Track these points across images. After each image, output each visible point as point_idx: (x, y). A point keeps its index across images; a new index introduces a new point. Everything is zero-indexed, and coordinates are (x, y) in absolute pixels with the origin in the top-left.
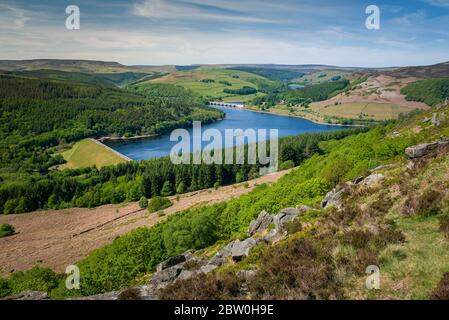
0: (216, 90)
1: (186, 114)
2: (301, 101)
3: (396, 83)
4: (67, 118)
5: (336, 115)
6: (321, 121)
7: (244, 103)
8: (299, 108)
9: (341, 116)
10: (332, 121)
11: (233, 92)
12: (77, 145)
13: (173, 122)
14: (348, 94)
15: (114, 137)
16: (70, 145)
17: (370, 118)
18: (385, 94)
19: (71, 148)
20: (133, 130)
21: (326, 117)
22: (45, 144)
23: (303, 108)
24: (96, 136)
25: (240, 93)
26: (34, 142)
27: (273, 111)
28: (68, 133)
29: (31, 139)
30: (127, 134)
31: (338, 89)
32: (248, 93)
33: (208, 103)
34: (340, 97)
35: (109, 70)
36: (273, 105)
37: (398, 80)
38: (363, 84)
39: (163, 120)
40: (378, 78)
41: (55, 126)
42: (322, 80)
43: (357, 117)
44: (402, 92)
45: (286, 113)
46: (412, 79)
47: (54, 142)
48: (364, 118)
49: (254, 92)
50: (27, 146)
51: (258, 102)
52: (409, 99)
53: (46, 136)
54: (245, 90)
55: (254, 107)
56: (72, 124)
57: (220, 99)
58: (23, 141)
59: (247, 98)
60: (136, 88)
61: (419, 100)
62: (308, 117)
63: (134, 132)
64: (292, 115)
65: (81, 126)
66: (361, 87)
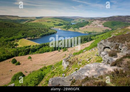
0: (52, 25)
1: (47, 31)
2: (77, 27)
3: (101, 22)
4: (16, 33)
5: (87, 31)
6: (83, 33)
7: (61, 28)
8: (76, 29)
9: (88, 31)
10: (86, 32)
11: (57, 25)
12: (20, 40)
13: (44, 34)
14: (89, 25)
15: (29, 38)
16: (18, 40)
17: (95, 31)
18: (99, 25)
19: (18, 41)
20: (35, 36)
21: (84, 32)
22: (11, 40)
23: (78, 29)
24: (25, 38)
25: (59, 25)
26: (8, 40)
27: (69, 30)
28: (17, 37)
29: (7, 39)
30: (33, 37)
31: (86, 24)
32: (61, 25)
33: (50, 28)
34: (87, 26)
35: (16, 19)
36: (69, 28)
37: (102, 22)
38: (93, 23)
39: (42, 33)
40: (97, 21)
41: (13, 36)
42: (80, 21)
43: (92, 31)
44: (103, 25)
45: (73, 31)
46: (105, 21)
47: (13, 40)
48: (94, 31)
49: (62, 25)
50: (7, 41)
51: (65, 28)
52: (105, 26)
53: (11, 38)
54: (60, 24)
55: (64, 29)
56: (18, 35)
57: (53, 27)
58: (5, 40)
59: (61, 27)
60: (28, 24)
61: (107, 27)
62: (79, 31)
63: (35, 37)
64: (75, 31)
65: (20, 35)
66: (92, 24)
